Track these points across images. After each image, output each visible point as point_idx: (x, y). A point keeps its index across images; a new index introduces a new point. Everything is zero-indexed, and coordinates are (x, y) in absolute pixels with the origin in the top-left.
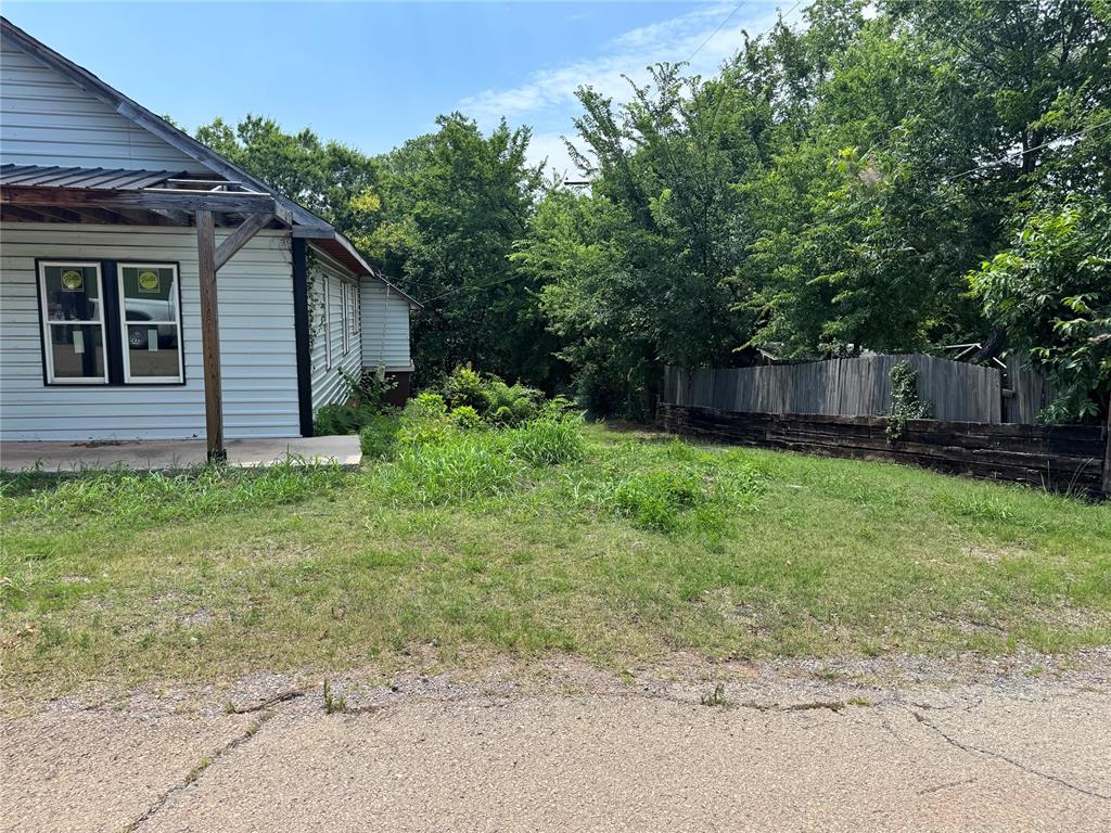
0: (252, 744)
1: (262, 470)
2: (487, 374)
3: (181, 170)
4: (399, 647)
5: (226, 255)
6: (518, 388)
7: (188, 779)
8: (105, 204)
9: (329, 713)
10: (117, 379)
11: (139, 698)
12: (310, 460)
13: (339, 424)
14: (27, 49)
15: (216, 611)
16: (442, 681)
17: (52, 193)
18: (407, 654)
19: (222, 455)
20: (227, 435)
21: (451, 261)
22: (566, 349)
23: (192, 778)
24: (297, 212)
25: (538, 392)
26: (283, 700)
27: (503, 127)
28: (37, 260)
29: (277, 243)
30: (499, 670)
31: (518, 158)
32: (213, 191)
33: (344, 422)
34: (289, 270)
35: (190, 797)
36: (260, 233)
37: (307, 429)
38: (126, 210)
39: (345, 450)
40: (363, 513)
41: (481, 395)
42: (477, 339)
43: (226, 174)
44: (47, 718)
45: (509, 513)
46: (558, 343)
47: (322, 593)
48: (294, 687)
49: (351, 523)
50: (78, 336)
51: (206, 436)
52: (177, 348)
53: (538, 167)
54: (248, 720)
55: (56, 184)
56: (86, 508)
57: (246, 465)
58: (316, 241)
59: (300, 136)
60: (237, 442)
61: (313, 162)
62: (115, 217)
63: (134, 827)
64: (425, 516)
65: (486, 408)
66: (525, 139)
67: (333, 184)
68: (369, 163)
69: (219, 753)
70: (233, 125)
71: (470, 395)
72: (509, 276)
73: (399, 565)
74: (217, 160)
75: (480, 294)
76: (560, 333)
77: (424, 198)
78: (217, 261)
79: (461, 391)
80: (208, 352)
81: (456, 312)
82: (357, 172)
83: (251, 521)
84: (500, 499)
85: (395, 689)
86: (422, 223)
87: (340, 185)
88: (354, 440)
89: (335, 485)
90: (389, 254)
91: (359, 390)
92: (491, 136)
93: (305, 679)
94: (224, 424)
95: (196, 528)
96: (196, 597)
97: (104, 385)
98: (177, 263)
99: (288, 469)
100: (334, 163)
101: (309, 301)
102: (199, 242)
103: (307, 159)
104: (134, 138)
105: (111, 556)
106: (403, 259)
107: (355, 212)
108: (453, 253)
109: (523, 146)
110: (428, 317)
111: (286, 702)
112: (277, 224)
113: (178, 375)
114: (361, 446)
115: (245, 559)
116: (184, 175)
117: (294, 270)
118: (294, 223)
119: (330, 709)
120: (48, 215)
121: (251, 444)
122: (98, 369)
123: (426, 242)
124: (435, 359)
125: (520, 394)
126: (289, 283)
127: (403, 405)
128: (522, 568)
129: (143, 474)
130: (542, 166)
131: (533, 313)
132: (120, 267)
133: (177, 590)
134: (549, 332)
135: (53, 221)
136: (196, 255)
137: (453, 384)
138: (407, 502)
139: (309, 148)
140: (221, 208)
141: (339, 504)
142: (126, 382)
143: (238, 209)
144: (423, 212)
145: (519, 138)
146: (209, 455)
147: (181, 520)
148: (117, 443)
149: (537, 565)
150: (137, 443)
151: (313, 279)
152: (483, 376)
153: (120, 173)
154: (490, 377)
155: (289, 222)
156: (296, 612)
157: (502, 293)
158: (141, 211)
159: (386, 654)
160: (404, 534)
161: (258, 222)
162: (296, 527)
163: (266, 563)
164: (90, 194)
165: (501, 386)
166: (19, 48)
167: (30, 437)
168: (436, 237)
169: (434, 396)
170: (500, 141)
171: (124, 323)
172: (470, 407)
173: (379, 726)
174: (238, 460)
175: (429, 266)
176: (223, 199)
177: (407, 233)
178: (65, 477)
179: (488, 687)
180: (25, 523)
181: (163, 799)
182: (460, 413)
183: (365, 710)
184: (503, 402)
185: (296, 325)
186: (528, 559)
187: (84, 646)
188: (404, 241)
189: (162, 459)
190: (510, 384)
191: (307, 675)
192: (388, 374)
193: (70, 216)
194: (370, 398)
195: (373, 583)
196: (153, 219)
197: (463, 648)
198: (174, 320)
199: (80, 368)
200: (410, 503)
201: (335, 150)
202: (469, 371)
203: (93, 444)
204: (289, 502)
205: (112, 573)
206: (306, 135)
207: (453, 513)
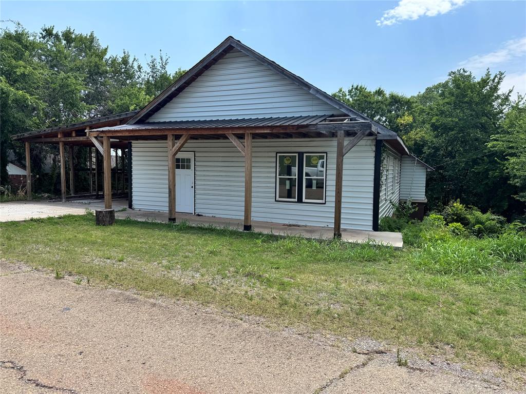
0: (365, 369)
1: (357, 244)
2: (469, 206)
3: (331, 114)
4: (432, 343)
5: (348, 149)
6: (488, 215)
7: (340, 376)
8: (303, 130)
9: (400, 365)
10: (300, 200)
11: (317, 335)
12: (378, 242)
13: (390, 226)
14: (281, 72)
15: (344, 305)
16: (458, 366)
17: (285, 127)
18: (437, 348)
19: (340, 235)
20: (342, 227)
21: (449, 146)
22: (522, 194)
23: (342, 376)
24: (380, 128)
25: (502, 218)
26: (377, 353)
27: (488, 75)
28: (277, 153)
29: (369, 142)
30: (491, 370)
31: (495, 89)
32: (345, 122)
33: (393, 225)
34: (373, 154)
35: (342, 385)
36: (364, 138)
37: (376, 228)
38: (311, 132)
39: (394, 239)
40: (406, 272)
41: (465, 217)
42: (462, 186)
43: (350, 114)
44: (285, 334)
45: (490, 285)
46: (516, 190)
47: (390, 308)
48: (382, 348)
49: (400, 276)
50: (288, 182)
51: (334, 227)
52: (323, 188)
53: (507, 93)
54: (362, 358)
55: (287, 124)
56: (289, 251)
57: (350, 241)
58: (387, 141)
59: (376, 92)
60: (345, 230)
61: (382, 103)
62: (305, 135)
63: (321, 389)
64: (440, 279)
65: (468, 224)
66: (500, 79)
67: (391, 112)
68: (409, 100)
69: (352, 369)
70: (346, 90)
71: (458, 217)
72: (485, 153)
73: (428, 302)
74: (346, 108)
75: (467, 163)
76: (518, 184)
77: (437, 115)
78: (344, 151)
79: (453, 214)
80: (337, 191)
81: (450, 172)
82: (402, 105)
83: (354, 267)
84: (484, 276)
85: (432, 364)
86: (435, 127)
87: (393, 112)
88: (398, 235)
89: (391, 256)
90: (416, 144)
91: (400, 211)
92: (480, 80)
93: (386, 346)
94: (342, 222)
95: (330, 266)
96: (335, 297)
97: (295, 202)
98: (326, 153)
99: (368, 245)
100: (391, 102)
101: (381, 168)
102: (338, 144)
103: (379, 102)
104: (315, 102)
105: (300, 272)
106: (423, 146)
107: (400, 125)
108: (451, 142)
109: (498, 83)
110: (434, 175)
111: (378, 354)
112: (371, 134)
113: (323, 200)
114: (403, 239)
115: (353, 284)
116: (332, 116)
117: (376, 154)
118: (378, 133)
119: (400, 364)
120: (282, 136)
121: (350, 232)
122: (293, 195)
123: (436, 137)
124: (437, 196)
125: (490, 218)
126: (373, 160)
127: (422, 220)
128: (502, 318)
129: (309, 240)
130: (510, 92)
131: (499, 173)
132: (305, 155)
133: (326, 292)
134: (510, 184)
135: (283, 138)
136: (336, 149)
137: (449, 210)
138: (429, 270)
139: (380, 96)
140: (347, 129)
141: (393, 265)
142: (303, 201)
143: (355, 129)
144: (437, 121)
145: (496, 79)
146: (335, 235)
147: (326, 261)
148: (299, 226)
149: (511, 318)
150: (306, 226)
151: (384, 158)
152: (467, 207)
153: (308, 117)
154: (470, 208)
155: (376, 133)
156: (379, 313)
157: (480, 161)
158: (316, 132)
159: (425, 344)
160: (429, 286)
161: (363, 134)
162: (374, 273)
163: (363, 288)
164: (299, 127)
165: (478, 214)
166: (278, 72)
167: (269, 220)
168: (442, 134)
169: (439, 216)
170: (484, 82)
171: (304, 177)
172: (459, 224)
173: (426, 379)
174: (347, 238)
175: (437, 149)
176: (349, 125)
177: (426, 133)
178: (281, 237)
179: (486, 377)
180: (269, 253)
181: (331, 382)
182: (453, 226)
183: (417, 369)
184: (478, 222)
185: (374, 179)
186: (505, 313)
187: (295, 307)
188: (424, 137)
189: (316, 234)
190: (484, 212)
191: (387, 344)
192: (413, 203)
193: (289, 136)
194: (404, 215)
195: (415, 308)
196: (319, 135)
197: (469, 352)
198: (323, 176)
199: (286, 195)
200: (430, 271)
201: (392, 96)
202: (458, 204)
203: (290, 225)
204: (369, 261)
205: (301, 279)
206: (379, 91)
207: (455, 280)
